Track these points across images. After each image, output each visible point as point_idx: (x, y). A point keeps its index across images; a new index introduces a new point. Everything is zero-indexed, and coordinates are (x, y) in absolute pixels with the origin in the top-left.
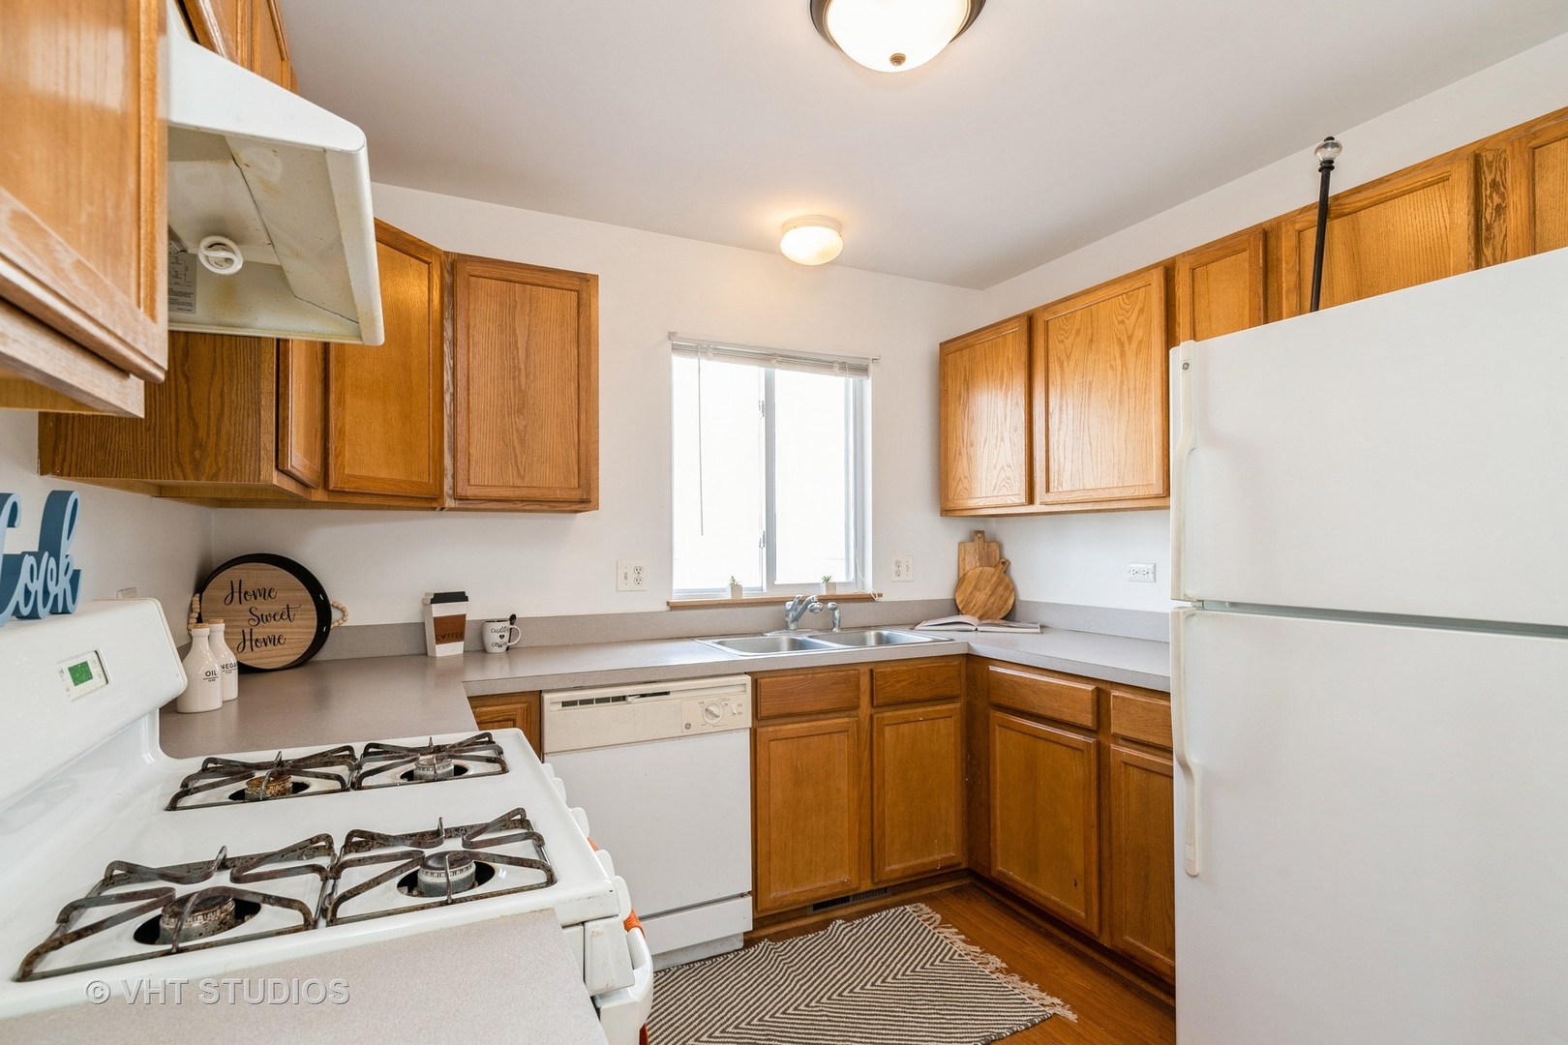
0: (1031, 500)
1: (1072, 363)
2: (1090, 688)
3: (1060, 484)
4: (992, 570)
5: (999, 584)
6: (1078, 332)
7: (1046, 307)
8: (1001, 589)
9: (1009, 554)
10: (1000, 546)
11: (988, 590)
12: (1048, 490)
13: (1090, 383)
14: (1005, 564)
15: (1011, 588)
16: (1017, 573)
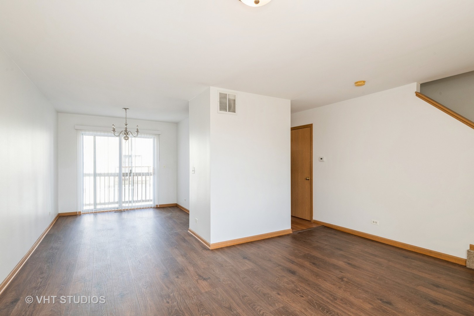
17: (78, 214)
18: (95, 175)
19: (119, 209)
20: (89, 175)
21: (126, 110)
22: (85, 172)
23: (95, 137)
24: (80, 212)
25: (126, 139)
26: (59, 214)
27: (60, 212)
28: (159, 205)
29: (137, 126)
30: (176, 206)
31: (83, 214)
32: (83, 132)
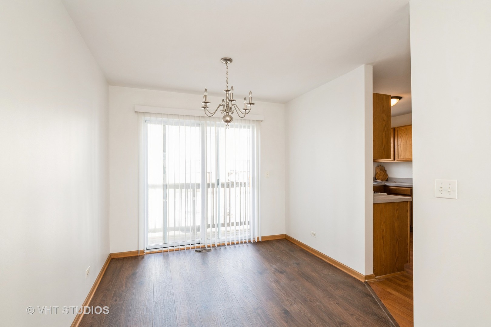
0: (394, 160)
1: (403, 137)
2: (410, 189)
3: (401, 157)
4: (383, 172)
5: (385, 174)
6: (404, 132)
7: (398, 127)
8: (385, 175)
9: (386, 169)
10: (384, 168)
11: (382, 176)
12: (398, 158)
13: (407, 141)
14: (386, 171)
15: (387, 175)
16: (388, 172)
17: (140, 256)
18: (165, 187)
19: (200, 245)
20: (157, 187)
21: (227, 62)
22: (149, 183)
23: (164, 125)
24: (142, 252)
25: (227, 121)
26: (111, 255)
27: (112, 251)
28: (262, 238)
29: (251, 92)
30: (285, 239)
31: (147, 254)
32: (147, 118)
